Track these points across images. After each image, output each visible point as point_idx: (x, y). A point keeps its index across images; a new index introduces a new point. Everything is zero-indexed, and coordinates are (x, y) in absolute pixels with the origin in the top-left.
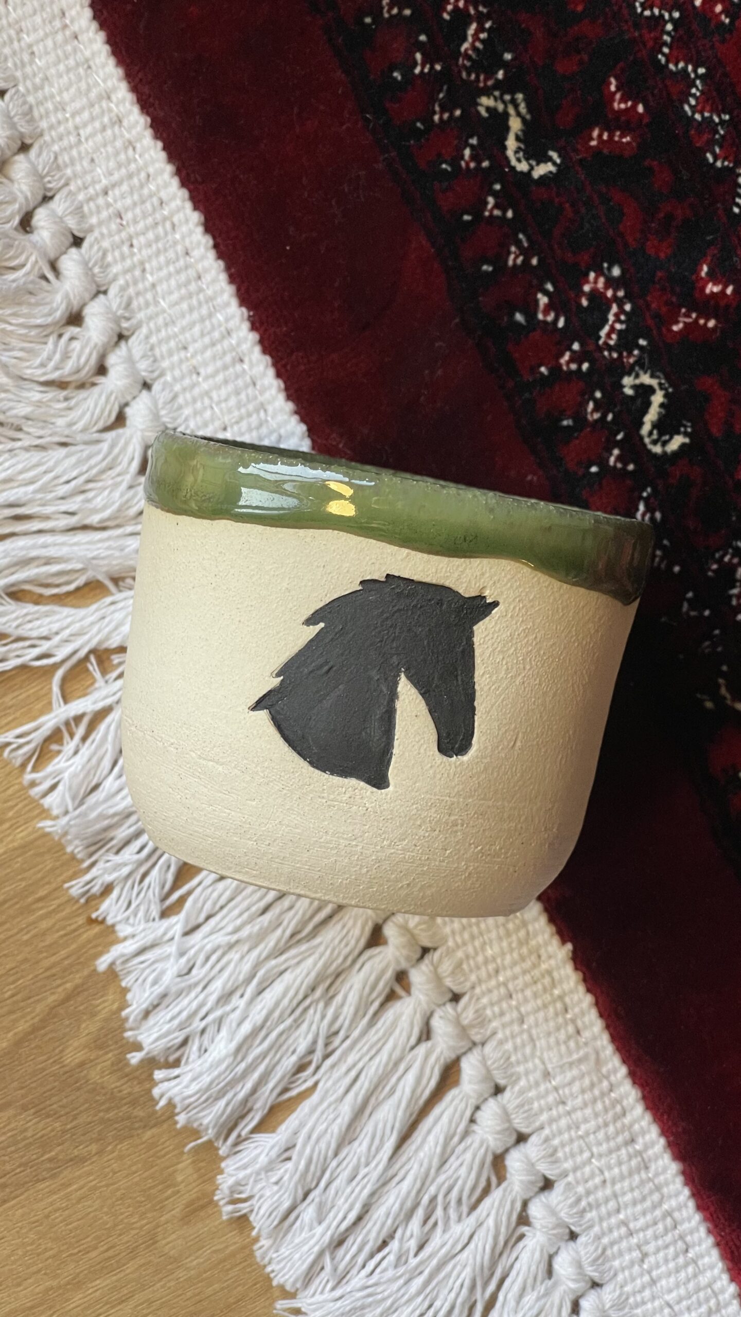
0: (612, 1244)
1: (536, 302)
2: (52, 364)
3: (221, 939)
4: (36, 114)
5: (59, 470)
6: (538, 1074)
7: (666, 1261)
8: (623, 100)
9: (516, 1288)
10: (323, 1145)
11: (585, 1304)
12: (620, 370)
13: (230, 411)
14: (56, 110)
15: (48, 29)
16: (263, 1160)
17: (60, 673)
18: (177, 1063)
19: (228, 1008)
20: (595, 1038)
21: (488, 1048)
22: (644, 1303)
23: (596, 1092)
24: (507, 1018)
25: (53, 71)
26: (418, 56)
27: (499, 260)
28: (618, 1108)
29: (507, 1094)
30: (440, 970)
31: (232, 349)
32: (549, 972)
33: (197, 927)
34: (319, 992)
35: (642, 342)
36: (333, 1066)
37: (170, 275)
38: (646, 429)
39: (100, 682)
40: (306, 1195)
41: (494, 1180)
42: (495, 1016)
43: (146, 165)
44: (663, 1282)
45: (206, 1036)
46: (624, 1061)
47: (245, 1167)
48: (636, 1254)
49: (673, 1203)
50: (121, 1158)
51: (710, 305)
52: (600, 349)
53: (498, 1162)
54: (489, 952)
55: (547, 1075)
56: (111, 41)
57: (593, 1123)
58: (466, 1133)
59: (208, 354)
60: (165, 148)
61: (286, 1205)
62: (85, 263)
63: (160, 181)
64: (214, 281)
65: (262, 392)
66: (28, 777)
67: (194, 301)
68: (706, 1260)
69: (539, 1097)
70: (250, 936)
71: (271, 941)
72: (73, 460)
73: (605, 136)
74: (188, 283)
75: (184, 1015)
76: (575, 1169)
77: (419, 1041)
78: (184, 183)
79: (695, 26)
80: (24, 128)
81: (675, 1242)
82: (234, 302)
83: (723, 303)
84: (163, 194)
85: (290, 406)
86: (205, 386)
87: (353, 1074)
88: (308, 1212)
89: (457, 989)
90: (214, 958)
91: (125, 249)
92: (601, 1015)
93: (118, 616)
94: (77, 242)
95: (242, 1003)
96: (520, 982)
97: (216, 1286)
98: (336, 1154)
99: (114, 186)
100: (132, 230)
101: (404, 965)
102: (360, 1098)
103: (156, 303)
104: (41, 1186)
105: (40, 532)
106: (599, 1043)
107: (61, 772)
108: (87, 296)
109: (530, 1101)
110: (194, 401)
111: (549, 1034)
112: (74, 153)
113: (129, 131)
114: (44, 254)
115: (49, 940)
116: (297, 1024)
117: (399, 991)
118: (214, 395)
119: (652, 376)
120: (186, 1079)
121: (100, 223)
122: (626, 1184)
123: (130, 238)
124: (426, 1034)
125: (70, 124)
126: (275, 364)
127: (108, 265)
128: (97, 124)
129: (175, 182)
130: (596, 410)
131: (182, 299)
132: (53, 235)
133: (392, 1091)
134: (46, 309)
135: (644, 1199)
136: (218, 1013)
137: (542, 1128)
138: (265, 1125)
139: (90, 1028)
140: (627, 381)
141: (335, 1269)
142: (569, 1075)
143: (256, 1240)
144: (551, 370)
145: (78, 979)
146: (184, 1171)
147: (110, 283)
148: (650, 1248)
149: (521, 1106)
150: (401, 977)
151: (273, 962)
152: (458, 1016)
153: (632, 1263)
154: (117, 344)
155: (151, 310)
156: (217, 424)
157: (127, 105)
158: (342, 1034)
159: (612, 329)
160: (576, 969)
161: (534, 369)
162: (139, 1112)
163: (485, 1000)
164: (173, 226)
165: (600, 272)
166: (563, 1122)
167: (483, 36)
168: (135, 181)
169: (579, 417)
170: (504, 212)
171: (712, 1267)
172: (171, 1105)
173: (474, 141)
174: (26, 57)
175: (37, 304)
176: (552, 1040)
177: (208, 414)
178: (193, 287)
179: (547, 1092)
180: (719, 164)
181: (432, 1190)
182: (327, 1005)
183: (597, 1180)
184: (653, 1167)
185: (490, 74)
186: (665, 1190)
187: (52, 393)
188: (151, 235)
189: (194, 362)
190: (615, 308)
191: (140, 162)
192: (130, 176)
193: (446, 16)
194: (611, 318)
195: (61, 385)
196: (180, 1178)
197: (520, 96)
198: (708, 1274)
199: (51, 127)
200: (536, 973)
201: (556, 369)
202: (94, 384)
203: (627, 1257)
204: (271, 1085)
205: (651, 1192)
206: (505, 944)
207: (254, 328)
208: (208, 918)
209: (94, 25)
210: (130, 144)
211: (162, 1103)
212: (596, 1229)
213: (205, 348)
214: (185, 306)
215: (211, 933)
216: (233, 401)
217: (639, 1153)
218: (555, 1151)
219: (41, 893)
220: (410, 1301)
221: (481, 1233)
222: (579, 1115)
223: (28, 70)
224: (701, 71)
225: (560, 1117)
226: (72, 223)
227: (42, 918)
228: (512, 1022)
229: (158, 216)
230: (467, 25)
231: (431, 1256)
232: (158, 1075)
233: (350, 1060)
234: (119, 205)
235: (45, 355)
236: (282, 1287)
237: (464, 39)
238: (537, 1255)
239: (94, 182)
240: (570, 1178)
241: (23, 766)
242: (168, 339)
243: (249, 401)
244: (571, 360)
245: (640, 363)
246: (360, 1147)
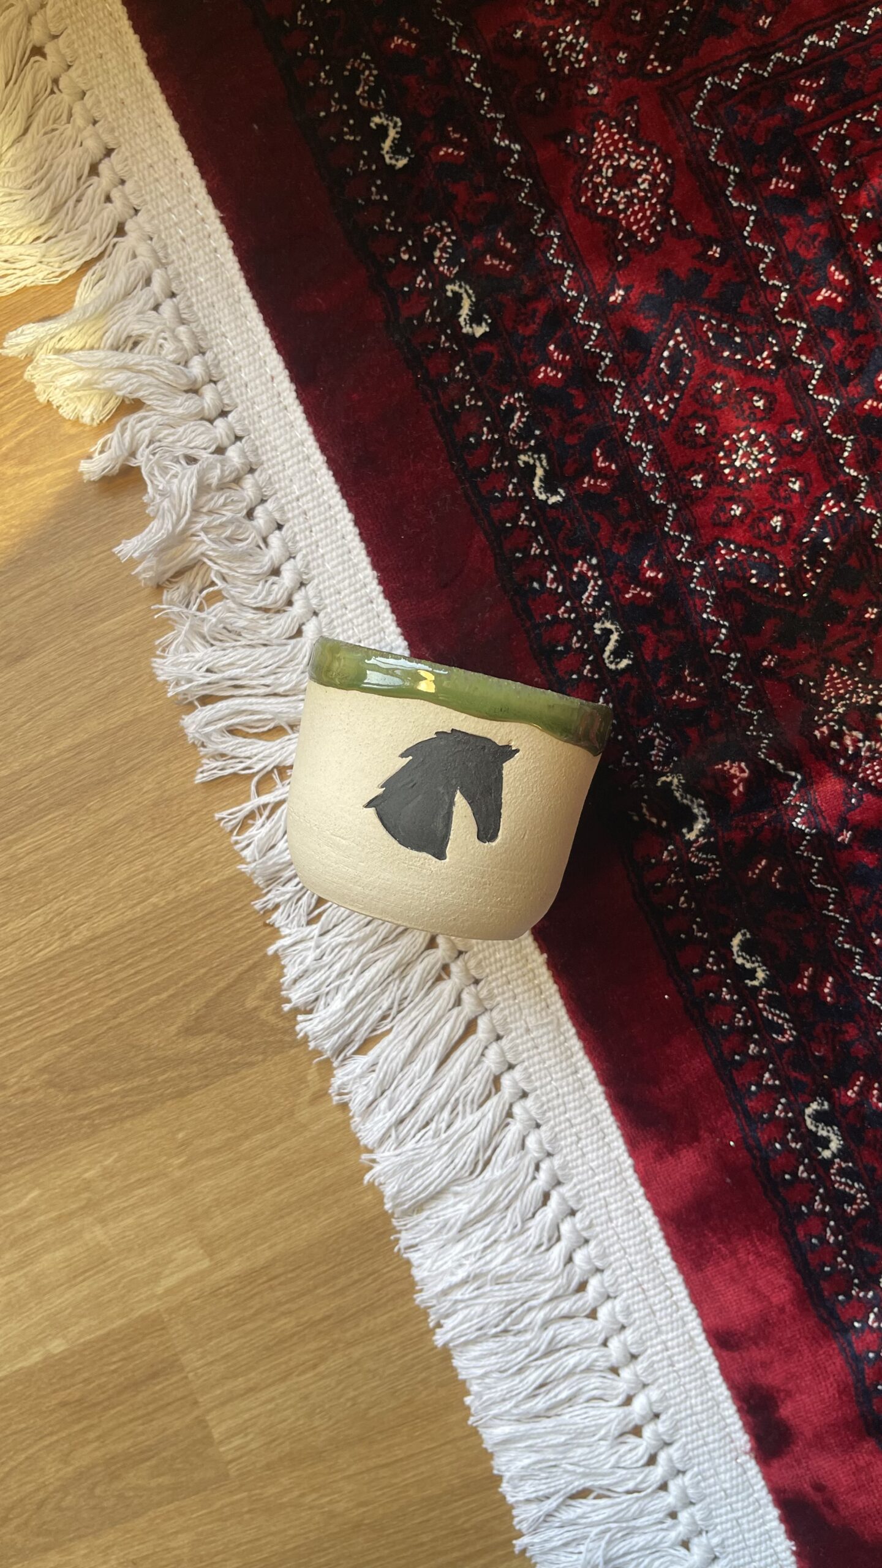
0: (561, 1131)
1: (546, 576)
2: (260, 598)
3: (340, 939)
4: (260, 451)
5: (261, 660)
6: (523, 1030)
7: (592, 1143)
8: (604, 461)
9: (503, 1154)
10: (394, 1064)
11: (544, 1166)
12: (594, 619)
13: (363, 631)
14: (272, 450)
15: (270, 403)
16: (358, 1071)
17: (256, 779)
18: (311, 1012)
19: (343, 980)
20: (557, 1011)
21: (494, 1013)
22: (577, 1167)
23: (557, 1042)
24: (506, 996)
25: (271, 427)
26: (485, 429)
27: (526, 551)
28: (569, 1053)
29: (504, 1041)
30: (469, 964)
31: (367, 595)
32: (532, 970)
33: (328, 931)
34: (397, 974)
35: (607, 603)
36: (403, 1018)
37: (333, 549)
38: (606, 655)
39: (279, 785)
40: (382, 1093)
41: (493, 1090)
42: (499, 994)
43: (322, 484)
44: (590, 1156)
45: (330, 997)
46: (574, 1025)
47: (347, 1075)
48: (574, 1138)
49: (598, 1109)
50: (275, 1064)
51: (648, 584)
52: (582, 606)
53: (496, 1081)
54: (498, 956)
55: (528, 1031)
56: (307, 412)
57: (553, 1061)
58: (479, 1062)
59: (353, 597)
60: (334, 475)
61: (371, 1098)
62: (283, 540)
63: (330, 494)
64: (358, 554)
65: (383, 621)
66: (234, 838)
67: (346, 566)
68: (616, 1144)
69: (523, 1043)
70: (358, 939)
71: (370, 943)
72: (270, 654)
73: (592, 482)
74: (343, 555)
75: (317, 983)
76: (541, 1087)
77: (454, 1006)
78: (345, 495)
79: (647, 421)
80: (252, 459)
81: (597, 1132)
82: (369, 568)
83: (655, 583)
84: (331, 502)
85: (399, 630)
86: (350, 616)
87: (414, 1023)
88: (383, 1104)
89: (478, 977)
90: (336, 950)
91: (307, 533)
92: (562, 997)
93: (292, 747)
94: (280, 527)
95: (351, 978)
96: (515, 975)
97: (328, 1142)
98: (402, 1070)
99: (303, 495)
100: (312, 522)
101: (447, 960)
102: (417, 1038)
103: (324, 566)
104: (228, 1078)
105: (249, 695)
106: (560, 1014)
107: (253, 836)
108: (283, 559)
109: (517, 1046)
110: (343, 624)
111: (530, 1007)
112: (281, 475)
113: (314, 464)
114: (260, 533)
115: (241, 934)
116: (383, 992)
117: (445, 976)
118: (355, 621)
119: (612, 624)
120: (316, 1021)
121: (294, 517)
122: (571, 1097)
123: (311, 527)
124: (458, 1002)
125: (280, 459)
126: (391, 606)
127: (297, 542)
128: (295, 460)
129: (339, 495)
130: (578, 642)
131: (339, 564)
132: (266, 522)
133: (437, 1035)
134: (258, 565)
135: (581, 1106)
136: (337, 983)
137: (523, 1061)
138: (362, 1050)
139: (262, 987)
140: (597, 625)
141: (397, 1137)
142: (541, 1032)
143: (352, 1117)
144: (553, 617)
145: (256, 958)
146: (312, 1075)
147: (297, 552)
148: (583, 1135)
149: (511, 1048)
150: (446, 968)
151: (371, 955)
152: (478, 992)
153: (572, 1143)
154: (300, 588)
155: (321, 569)
156: (356, 638)
157: (314, 449)
158: (409, 999)
159: (590, 595)
160: (549, 969)
161: (543, 616)
162: (288, 1038)
163: (494, 984)
164: (336, 521)
165: (585, 561)
166: (536, 1059)
167: (524, 420)
168: (315, 494)
169: (568, 646)
170: (531, 522)
171: (618, 1148)
172: (306, 1036)
173: (515, 480)
174: (256, 418)
175: (254, 562)
176: (532, 1010)
177: (350, 632)
178: (346, 557)
179: (528, 1041)
180: (658, 502)
181: (457, 1094)
182: (401, 982)
183: (554, 1094)
184: (587, 1088)
185: (527, 441)
186: (594, 1102)
187: (260, 615)
188: (323, 526)
189: (344, 601)
190: (592, 583)
191: (319, 483)
192: (313, 490)
193: (502, 407)
194: (590, 588)
195: (266, 610)
196: (309, 1078)
197: (543, 456)
198: (616, 1153)
199: (269, 460)
200: (525, 970)
201: (555, 616)
202: (285, 611)
203: (569, 1140)
204: (366, 1027)
205: (585, 1103)
206: (507, 952)
207: (380, 583)
208: (335, 926)
209: (297, 402)
210: (314, 472)
211: (301, 1035)
212: (552, 1123)
213: (351, 593)
214: (340, 568)
215: (336, 936)
216: (365, 626)
217: (579, 1080)
218: (530, 1075)
219: (238, 906)
220: (440, 1158)
221: (484, 1121)
222: (545, 1055)
223: (257, 426)
224: (650, 447)
225: (534, 1056)
226: (277, 516)
227: (237, 921)
228: (509, 998)
229: (328, 515)
230: (515, 413)
231: (455, 1132)
232: (300, 1018)
233: (413, 1014)
234: (305, 507)
235: (256, 592)
236: (366, 1147)
237: (512, 421)
238: (516, 1136)
239: (292, 493)
240: (538, 1092)
241: (232, 831)
242: (329, 587)
243: (375, 626)
244: (565, 612)
245: (605, 615)
246: (416, 1067)
